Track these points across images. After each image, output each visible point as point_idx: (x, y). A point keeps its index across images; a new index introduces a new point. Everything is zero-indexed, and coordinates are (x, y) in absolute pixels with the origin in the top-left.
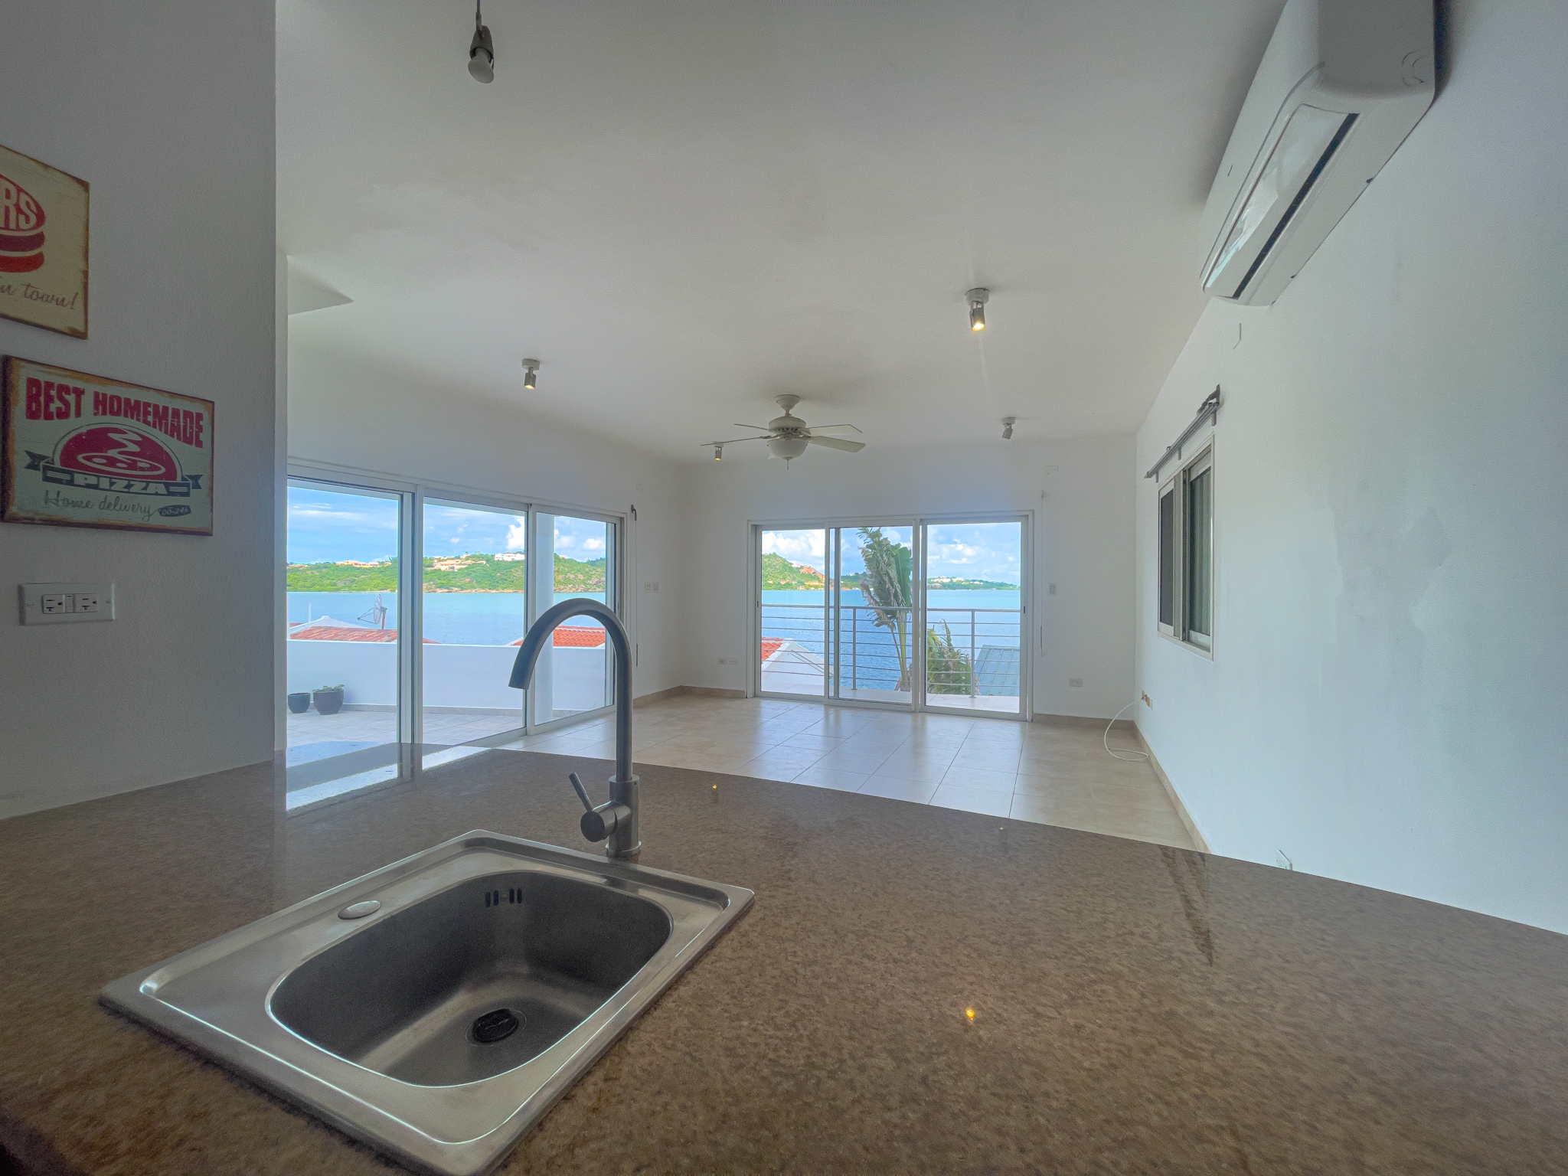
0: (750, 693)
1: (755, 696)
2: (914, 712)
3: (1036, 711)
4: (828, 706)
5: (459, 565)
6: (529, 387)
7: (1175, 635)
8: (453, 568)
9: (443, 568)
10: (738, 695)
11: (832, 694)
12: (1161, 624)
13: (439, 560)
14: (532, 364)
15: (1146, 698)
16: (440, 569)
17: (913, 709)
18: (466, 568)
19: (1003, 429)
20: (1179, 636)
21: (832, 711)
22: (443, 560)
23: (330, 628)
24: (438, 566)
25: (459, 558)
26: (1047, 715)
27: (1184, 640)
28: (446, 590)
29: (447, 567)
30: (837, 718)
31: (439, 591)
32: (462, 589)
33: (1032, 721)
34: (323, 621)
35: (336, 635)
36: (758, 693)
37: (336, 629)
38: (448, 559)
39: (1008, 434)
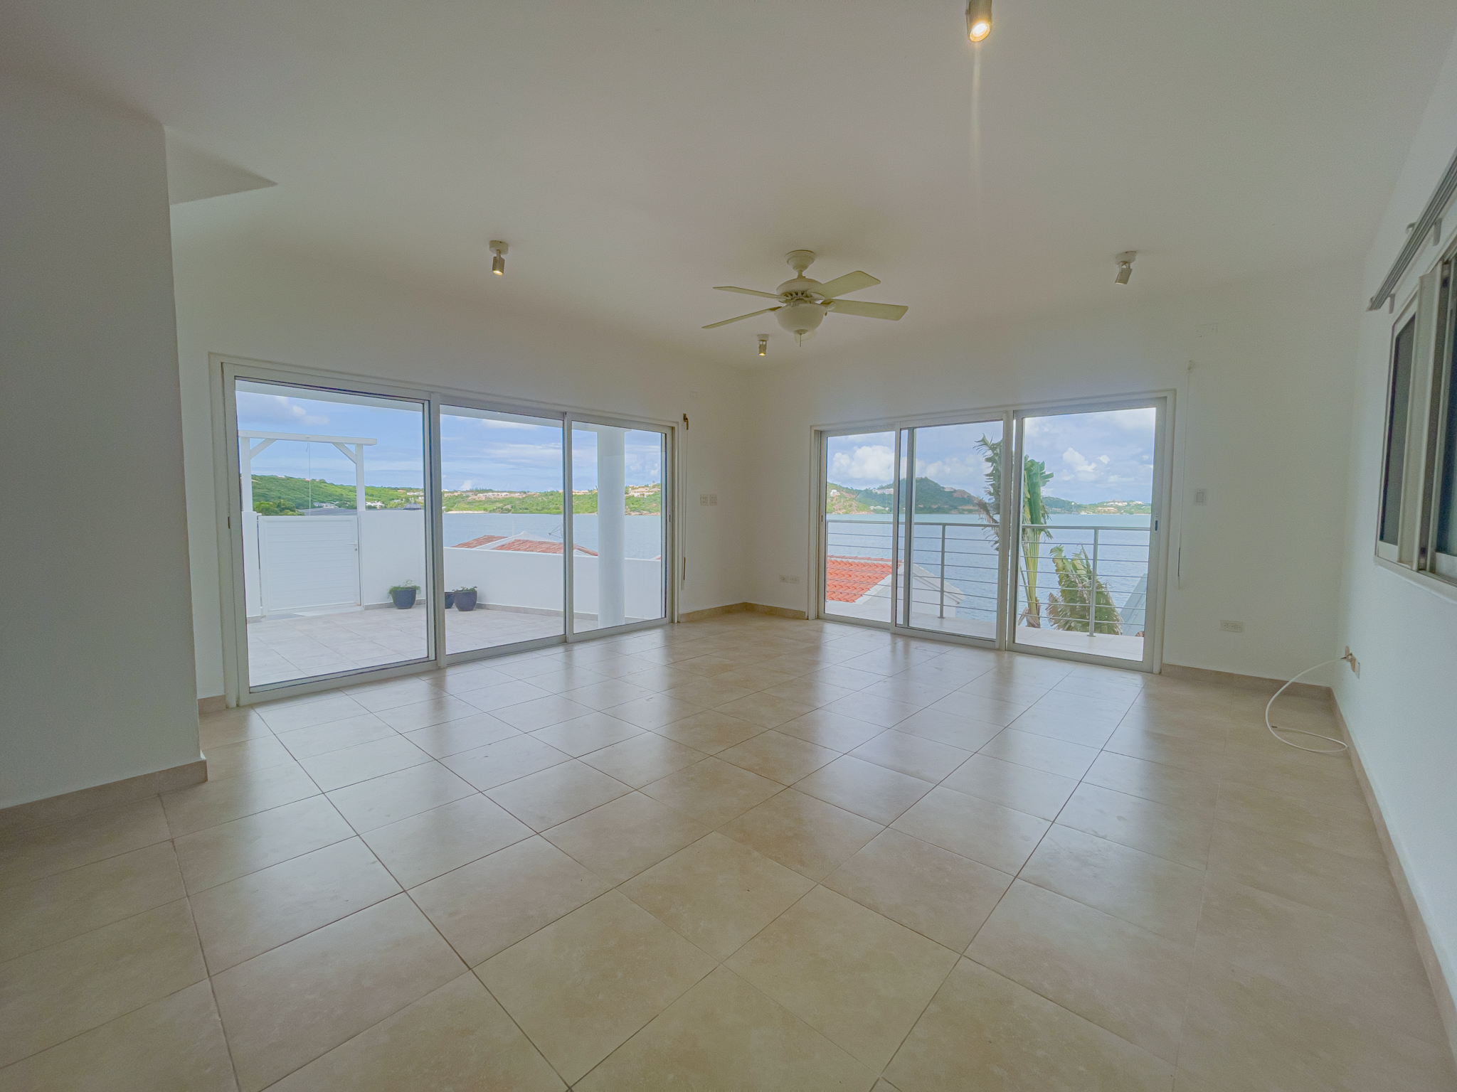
0: (812, 614)
1: (818, 617)
2: (999, 650)
3: (1166, 661)
4: (895, 635)
5: (649, 492)
6: (498, 272)
7: (1400, 561)
8: (643, 495)
9: (636, 495)
10: (799, 616)
11: (900, 621)
12: (1380, 543)
13: (633, 488)
14: (499, 246)
15: (1350, 658)
16: (633, 496)
17: (997, 646)
18: (653, 495)
19: (1116, 270)
20: (1410, 562)
21: (900, 643)
22: (636, 488)
23: (527, 541)
24: (632, 493)
25: (647, 486)
26: (1183, 667)
27: (1421, 569)
28: (638, 513)
29: (639, 494)
30: (906, 651)
31: (633, 514)
32: (650, 512)
33: (1160, 673)
34: (522, 536)
35: (530, 547)
36: (821, 614)
37: (530, 542)
38: (639, 487)
39: (1124, 277)
